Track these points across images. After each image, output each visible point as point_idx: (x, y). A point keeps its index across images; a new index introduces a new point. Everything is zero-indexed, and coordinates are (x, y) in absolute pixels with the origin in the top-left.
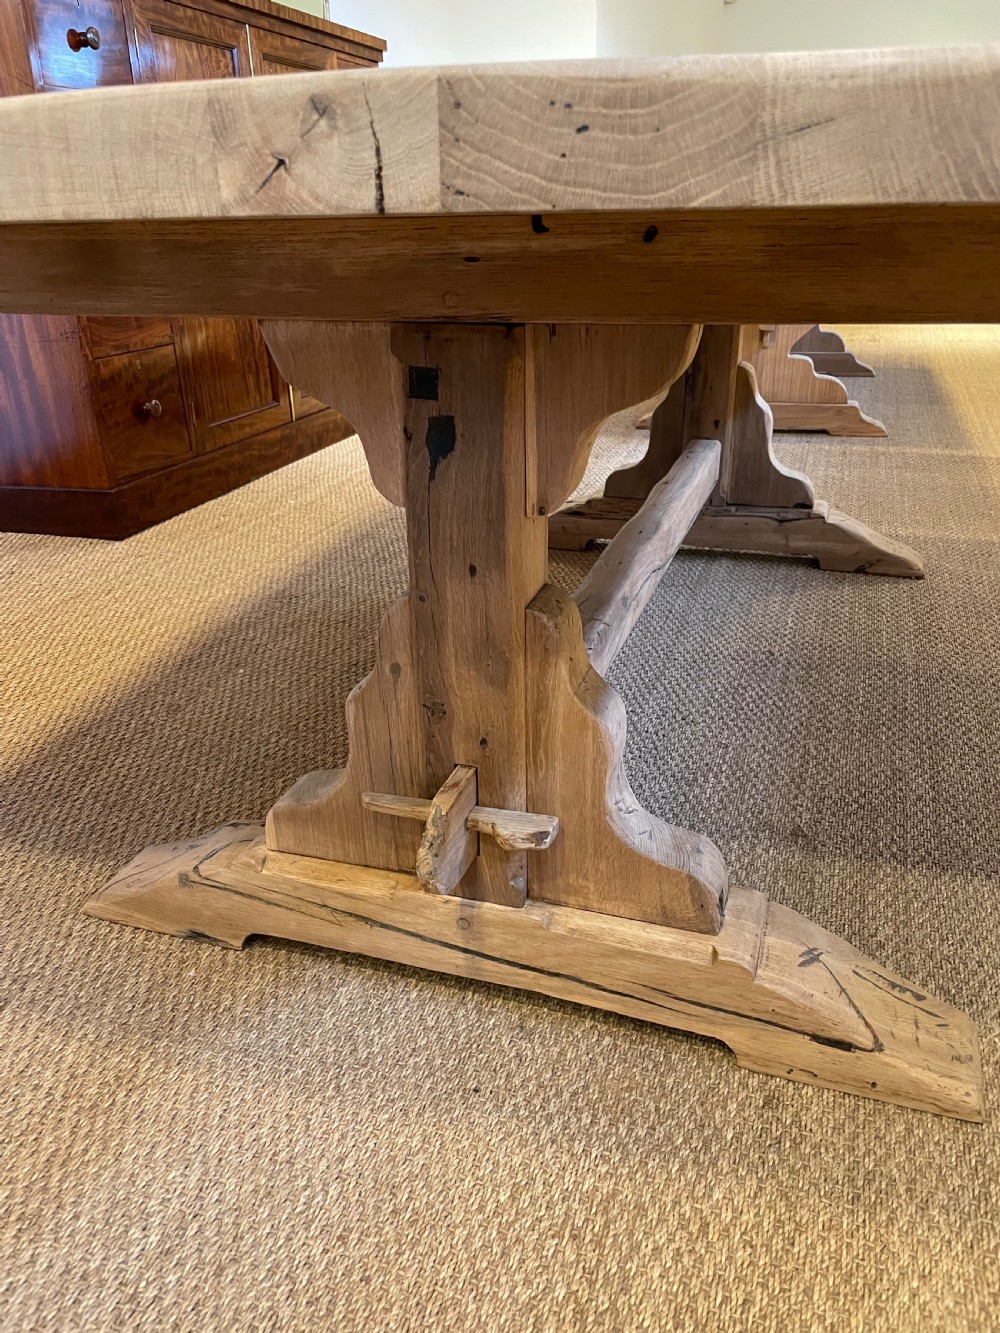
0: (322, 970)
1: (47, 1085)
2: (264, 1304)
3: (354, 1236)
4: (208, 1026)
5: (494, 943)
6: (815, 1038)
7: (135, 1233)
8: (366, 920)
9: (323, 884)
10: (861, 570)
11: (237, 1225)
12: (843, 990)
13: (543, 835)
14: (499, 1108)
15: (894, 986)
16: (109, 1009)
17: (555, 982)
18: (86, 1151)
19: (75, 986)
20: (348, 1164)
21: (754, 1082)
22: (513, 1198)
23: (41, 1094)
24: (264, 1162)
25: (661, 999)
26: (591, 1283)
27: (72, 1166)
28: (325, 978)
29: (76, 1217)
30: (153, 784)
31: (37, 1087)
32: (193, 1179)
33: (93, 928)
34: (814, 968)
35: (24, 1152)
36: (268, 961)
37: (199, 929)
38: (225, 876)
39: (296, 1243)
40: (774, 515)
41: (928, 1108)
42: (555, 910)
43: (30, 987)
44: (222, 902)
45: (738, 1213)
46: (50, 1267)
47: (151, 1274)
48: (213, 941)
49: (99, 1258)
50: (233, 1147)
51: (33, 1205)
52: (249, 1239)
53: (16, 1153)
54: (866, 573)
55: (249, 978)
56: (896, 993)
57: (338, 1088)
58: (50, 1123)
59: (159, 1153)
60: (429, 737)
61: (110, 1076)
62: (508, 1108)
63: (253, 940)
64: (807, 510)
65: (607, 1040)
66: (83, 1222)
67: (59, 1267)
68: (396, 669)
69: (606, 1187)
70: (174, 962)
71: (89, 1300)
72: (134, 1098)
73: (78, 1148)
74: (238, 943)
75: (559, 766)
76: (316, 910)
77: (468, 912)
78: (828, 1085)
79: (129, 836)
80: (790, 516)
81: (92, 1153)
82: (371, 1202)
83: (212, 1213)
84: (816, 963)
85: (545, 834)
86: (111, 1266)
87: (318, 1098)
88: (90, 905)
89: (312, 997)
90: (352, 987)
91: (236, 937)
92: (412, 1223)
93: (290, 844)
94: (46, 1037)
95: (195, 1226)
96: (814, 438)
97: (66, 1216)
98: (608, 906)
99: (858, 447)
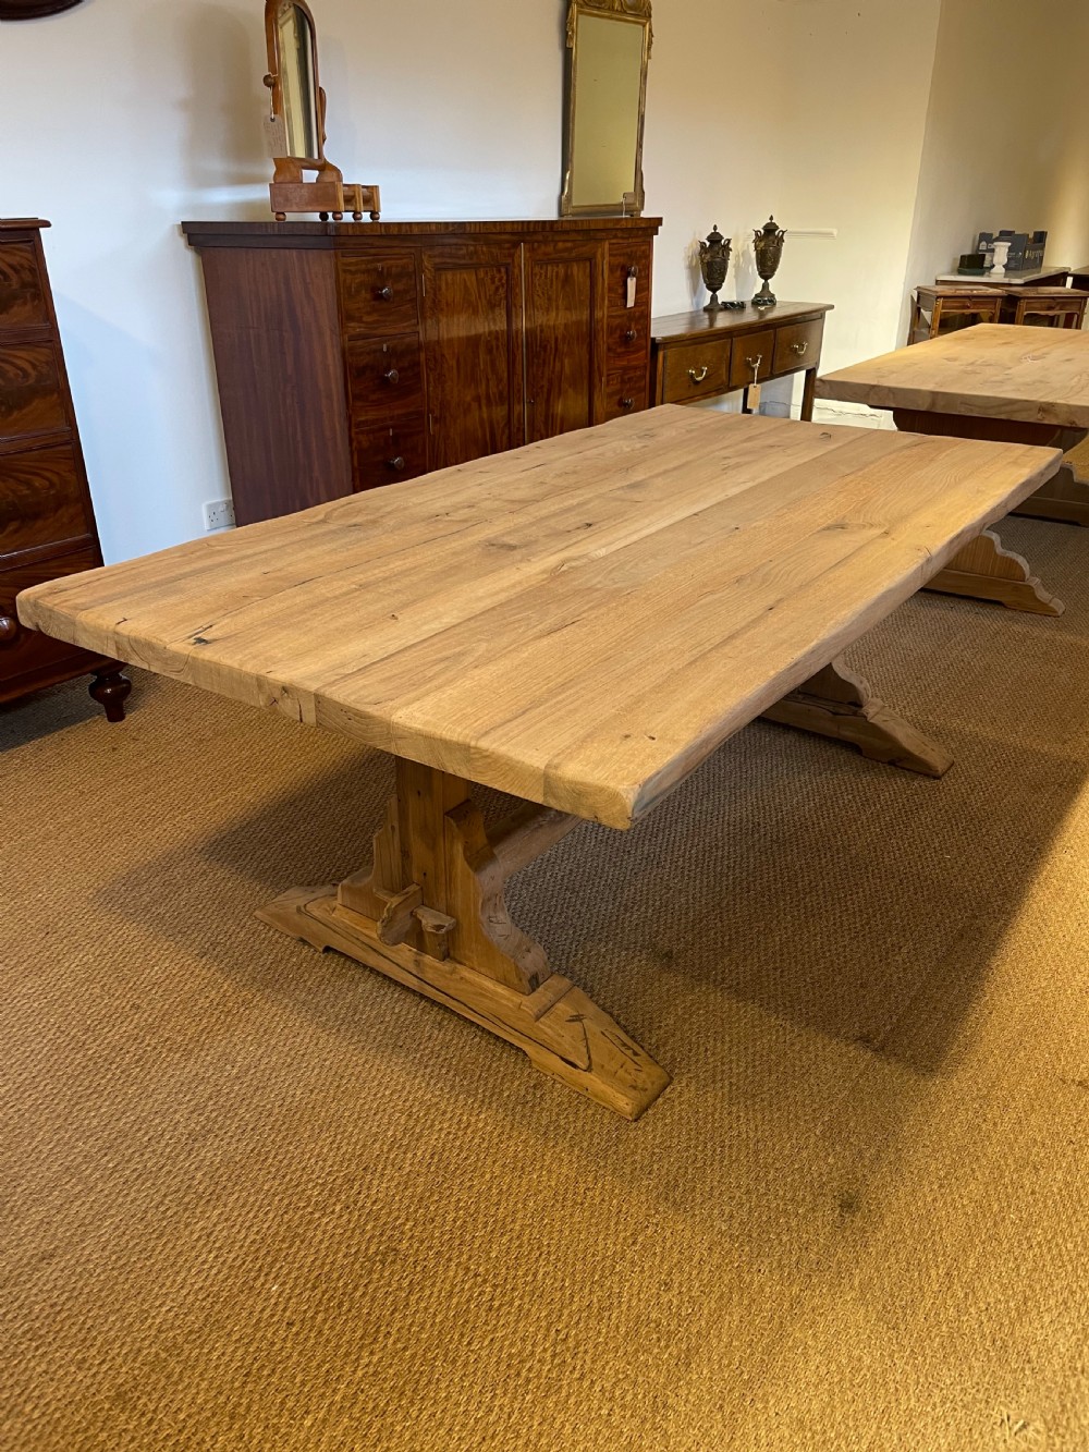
0: (357, 973)
1: (212, 997)
2: (269, 1106)
3: (316, 1091)
4: (292, 987)
5: (429, 976)
6: (563, 1059)
7: (229, 1067)
8: (375, 950)
9: (358, 928)
10: (892, 763)
11: (270, 1074)
12: (586, 1039)
13: (442, 927)
14: (406, 1056)
15: (624, 1045)
16: (250, 968)
17: (455, 1003)
18: (219, 1030)
19: (238, 954)
20: (328, 1063)
21: (535, 1075)
22: (391, 1094)
23: (208, 1000)
24: (292, 1053)
25: (498, 1022)
26: (405, 1134)
27: (212, 1034)
28: (357, 976)
29: (207, 1055)
30: (317, 845)
31: (207, 997)
32: (260, 1052)
33: (255, 926)
34: (577, 1025)
35: (194, 1024)
36: (333, 962)
37: (305, 938)
38: (316, 913)
39: (292, 1088)
40: (831, 708)
41: (610, 1107)
42: (458, 966)
43: (218, 949)
44: (316, 927)
45: (486, 1124)
46: (190, 1072)
47: (229, 1084)
48: (310, 946)
49: (210, 1073)
50: (281, 1044)
51: (191, 1046)
52: (273, 1081)
53: (190, 1023)
54: (895, 766)
55: (321, 968)
56: (623, 1049)
57: (338, 1030)
58: (208, 1014)
59: (250, 1038)
60: (403, 867)
61: (240, 1000)
62: (411, 1057)
63: (327, 949)
64: (856, 709)
65: (477, 1039)
66: (208, 1058)
67: (194, 1073)
68: (393, 827)
69: (435, 1100)
70: (288, 952)
71: (201, 1088)
72: (247, 1012)
73: (217, 1027)
74: (321, 949)
75: (460, 893)
76: (355, 941)
77: (418, 958)
78: (567, 1084)
79: (292, 877)
80: (842, 712)
81: (222, 1031)
82: (330, 1080)
83: (262, 1067)
84: (578, 1023)
85: (443, 927)
86: (215, 1077)
87: (327, 1032)
88: (258, 913)
89: (346, 985)
90: (368, 985)
91: (320, 946)
92: (343, 1092)
93: (348, 904)
94: (218, 975)
95: (253, 1071)
96: (988, 610)
97: (203, 1054)
98: (483, 970)
99: (1020, 626)
